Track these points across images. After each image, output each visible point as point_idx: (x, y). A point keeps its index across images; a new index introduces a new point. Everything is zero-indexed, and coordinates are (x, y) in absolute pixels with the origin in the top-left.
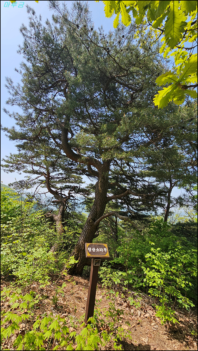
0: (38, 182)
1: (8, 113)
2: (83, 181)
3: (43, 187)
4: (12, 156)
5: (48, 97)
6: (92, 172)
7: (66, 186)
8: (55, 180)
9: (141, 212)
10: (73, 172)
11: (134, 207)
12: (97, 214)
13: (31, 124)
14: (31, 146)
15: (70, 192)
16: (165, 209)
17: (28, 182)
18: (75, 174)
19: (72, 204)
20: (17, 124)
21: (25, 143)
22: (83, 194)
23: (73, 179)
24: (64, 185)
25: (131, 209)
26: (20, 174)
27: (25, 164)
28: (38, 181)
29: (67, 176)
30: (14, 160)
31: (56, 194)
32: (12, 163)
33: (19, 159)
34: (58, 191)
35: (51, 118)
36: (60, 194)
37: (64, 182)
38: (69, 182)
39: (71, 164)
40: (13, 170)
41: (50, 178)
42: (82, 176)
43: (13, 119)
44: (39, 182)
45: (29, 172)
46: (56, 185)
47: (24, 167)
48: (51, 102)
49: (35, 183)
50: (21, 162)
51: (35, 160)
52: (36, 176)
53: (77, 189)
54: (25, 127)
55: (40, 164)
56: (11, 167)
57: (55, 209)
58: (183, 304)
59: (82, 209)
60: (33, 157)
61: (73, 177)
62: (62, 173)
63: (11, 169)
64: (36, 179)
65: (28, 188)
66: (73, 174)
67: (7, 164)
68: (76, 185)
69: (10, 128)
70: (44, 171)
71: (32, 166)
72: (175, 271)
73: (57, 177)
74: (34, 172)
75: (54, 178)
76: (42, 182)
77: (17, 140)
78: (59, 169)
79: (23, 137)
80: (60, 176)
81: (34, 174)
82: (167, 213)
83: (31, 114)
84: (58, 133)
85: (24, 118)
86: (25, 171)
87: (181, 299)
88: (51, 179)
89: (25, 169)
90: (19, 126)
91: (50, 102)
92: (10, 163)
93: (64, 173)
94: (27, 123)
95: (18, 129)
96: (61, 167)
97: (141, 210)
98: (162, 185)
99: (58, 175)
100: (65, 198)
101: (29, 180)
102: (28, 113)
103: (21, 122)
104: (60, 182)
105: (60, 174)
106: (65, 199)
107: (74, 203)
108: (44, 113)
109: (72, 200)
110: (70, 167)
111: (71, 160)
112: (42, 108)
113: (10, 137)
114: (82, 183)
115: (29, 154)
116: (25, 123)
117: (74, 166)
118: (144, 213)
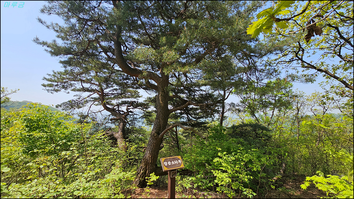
0: (90, 101)
1: (44, 24)
2: (140, 96)
3: (97, 105)
4: (55, 73)
5: (92, 4)
6: (150, 86)
7: (123, 101)
8: (110, 96)
9: (200, 119)
10: (129, 87)
11: (193, 116)
12: (160, 127)
13: (76, 37)
14: (79, 62)
15: (128, 108)
16: (220, 114)
17: (79, 101)
18: (131, 89)
19: (131, 119)
20: (58, 37)
21: (70, 58)
22: (141, 108)
23: (130, 94)
24: (120, 101)
25: (191, 118)
26: (69, 93)
27: (73, 82)
28: (90, 99)
29: (123, 92)
30: (58, 78)
31: (113, 111)
32: (56, 82)
33: (64, 76)
34: (115, 108)
35: (98, 30)
36: (117, 110)
37: (120, 98)
38: (126, 97)
39: (126, 79)
40: (59, 89)
41: (104, 94)
42: (139, 90)
43: (52, 31)
44: (92, 100)
45: (79, 90)
46: (111, 102)
47: (71, 85)
48: (96, 10)
49: (87, 102)
50: (67, 80)
51: (84, 77)
52: (87, 94)
53: (135, 104)
54: (68, 40)
55: (90, 80)
56: (56, 86)
57: (113, 126)
58: (247, 195)
59: (142, 123)
60: (82, 73)
61: (129, 92)
62: (117, 89)
63: (56, 88)
64: (88, 97)
65: (79, 107)
66: (129, 89)
67: (50, 83)
68: (133, 100)
69: (50, 41)
70: (96, 87)
71: (81, 83)
72: (238, 169)
73: (112, 93)
74: (84, 90)
75: (109, 94)
76: (95, 99)
77: (61, 56)
78: (113, 84)
79: (67, 51)
80: (115, 92)
81: (84, 92)
82: (223, 118)
83: (74, 26)
84: (107, 46)
85: (66, 29)
86: (74, 89)
87: (245, 191)
88: (105, 96)
89: (73, 88)
90: (61, 39)
91: (94, 10)
92: (53, 82)
93: (119, 88)
94: (70, 35)
95: (60, 43)
96: (115, 82)
97: (199, 118)
98: (216, 93)
99: (113, 90)
100: (123, 114)
101: (79, 99)
102: (71, 24)
103: (63, 35)
104: (115, 98)
105: (114, 89)
106: (123, 116)
107: (133, 118)
108: (89, 23)
109: (131, 115)
110: (125, 81)
111: (126, 74)
112: (86, 17)
113: (51, 52)
114: (139, 97)
115: (77, 70)
116: (68, 35)
117: (129, 80)
118: (202, 120)
